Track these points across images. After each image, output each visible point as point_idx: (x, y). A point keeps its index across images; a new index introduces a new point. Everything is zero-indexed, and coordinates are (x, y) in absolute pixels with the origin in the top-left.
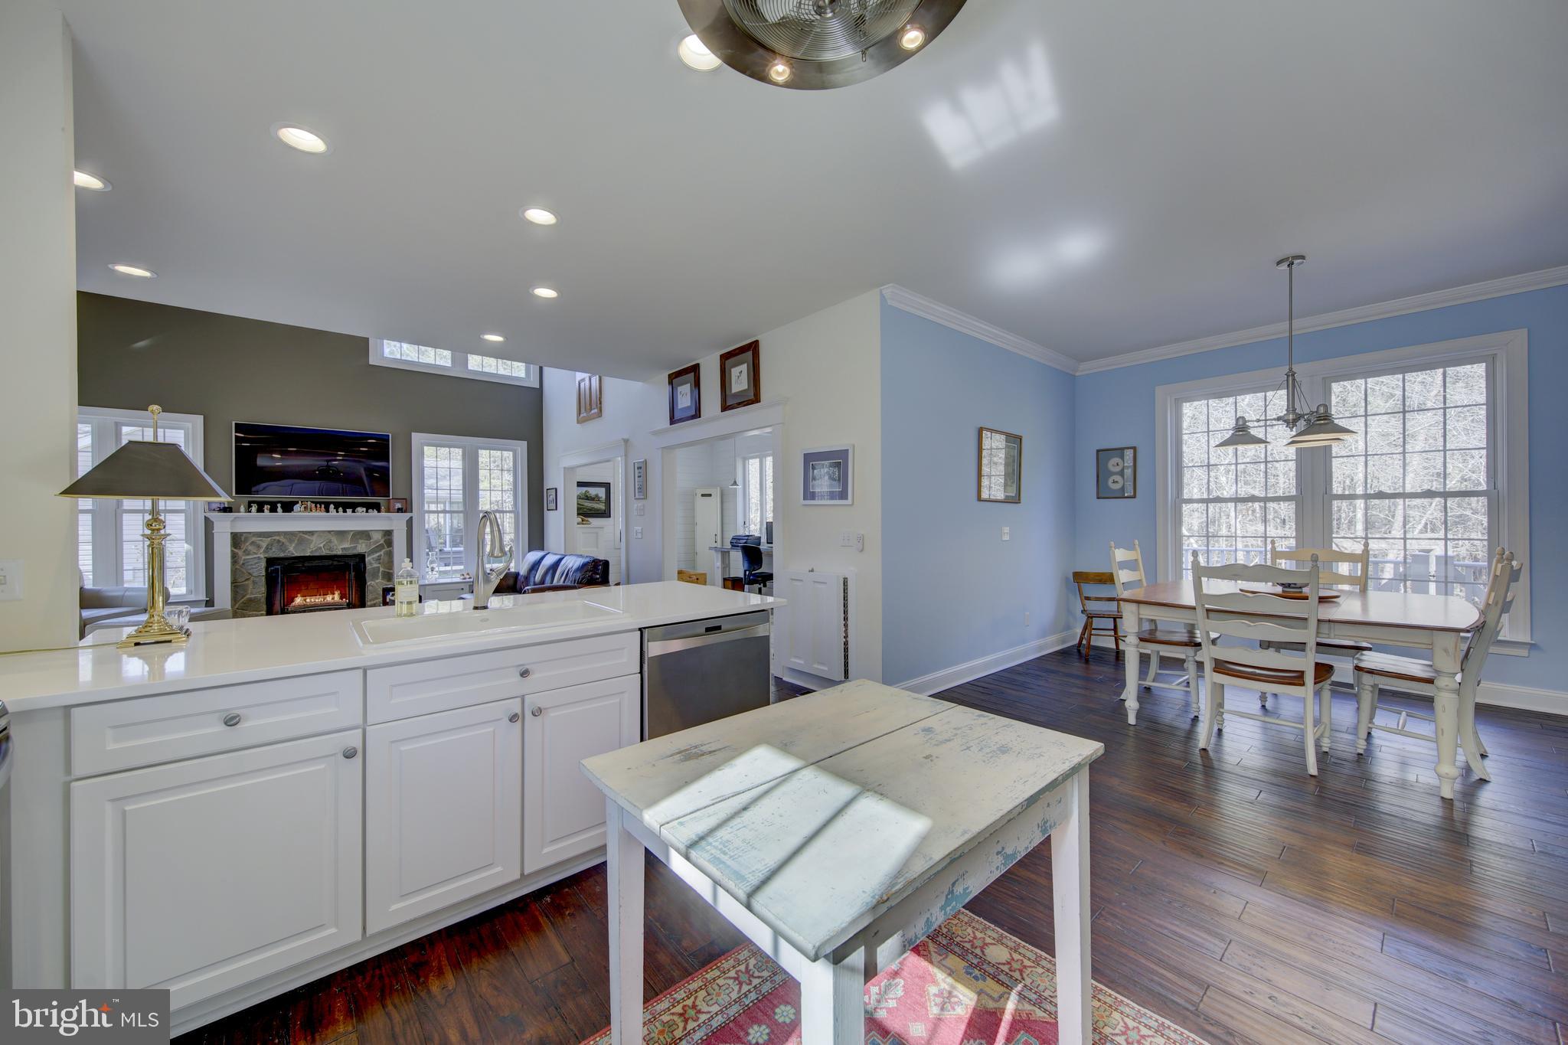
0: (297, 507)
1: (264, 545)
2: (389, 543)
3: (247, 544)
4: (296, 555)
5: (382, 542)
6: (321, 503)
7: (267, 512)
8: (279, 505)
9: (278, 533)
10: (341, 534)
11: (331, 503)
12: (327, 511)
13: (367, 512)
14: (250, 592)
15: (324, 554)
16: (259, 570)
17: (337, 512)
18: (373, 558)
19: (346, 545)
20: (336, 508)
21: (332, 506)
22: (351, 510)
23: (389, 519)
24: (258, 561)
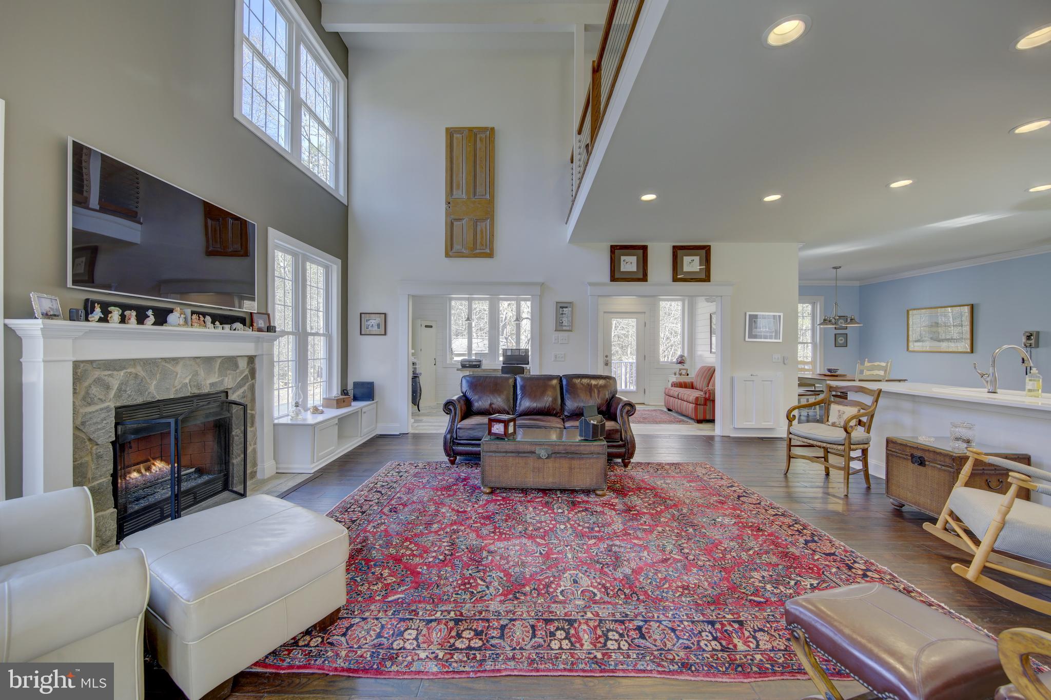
0: (171, 318)
1: (115, 384)
2: (253, 374)
4: (155, 398)
5: (247, 372)
6: (199, 313)
9: (134, 362)
10: (208, 361)
11: (208, 314)
12: (202, 325)
15: (186, 394)
16: (105, 434)
17: (215, 327)
18: (238, 396)
19: (214, 379)
20: (213, 322)
21: (208, 319)
23: (257, 340)
24: (103, 415)
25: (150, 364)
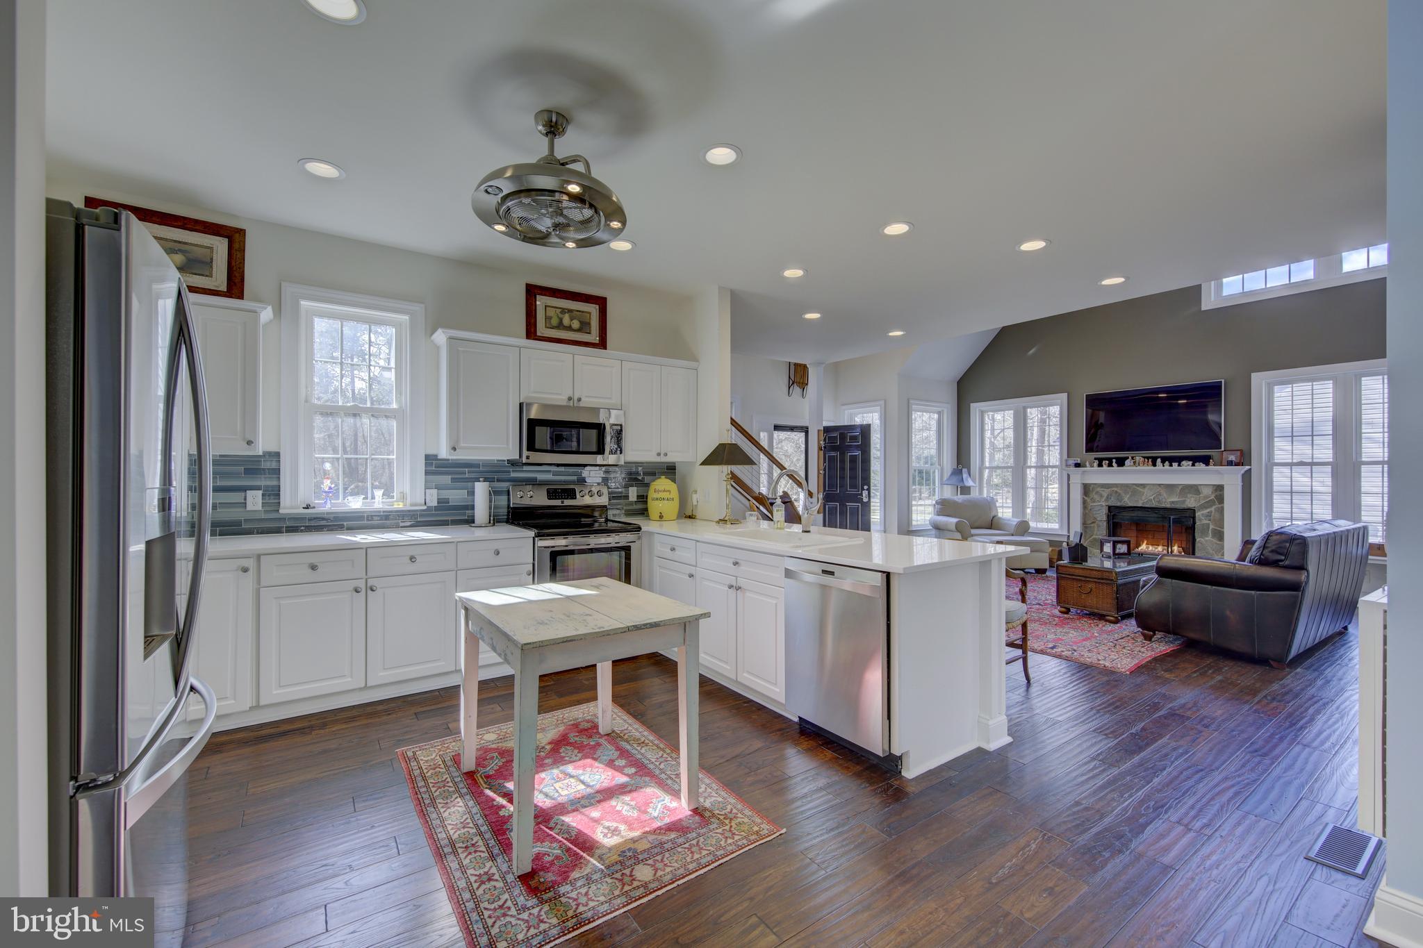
0: (1127, 462)
1: (1105, 495)
2: (1220, 499)
3: (1094, 493)
4: (1130, 505)
5: (1212, 497)
6: (1148, 458)
7: (1105, 467)
8: (1114, 461)
9: (1116, 485)
10: (1170, 488)
11: (1158, 457)
12: (1154, 465)
13: (1193, 465)
14: (1095, 533)
15: (1153, 506)
16: (1102, 515)
17: (1164, 466)
18: (1203, 514)
19: (1175, 499)
20: (1163, 462)
21: (1159, 460)
22: (1177, 464)
23: (1219, 472)
24: (1099, 508)
25: (1126, 487)
